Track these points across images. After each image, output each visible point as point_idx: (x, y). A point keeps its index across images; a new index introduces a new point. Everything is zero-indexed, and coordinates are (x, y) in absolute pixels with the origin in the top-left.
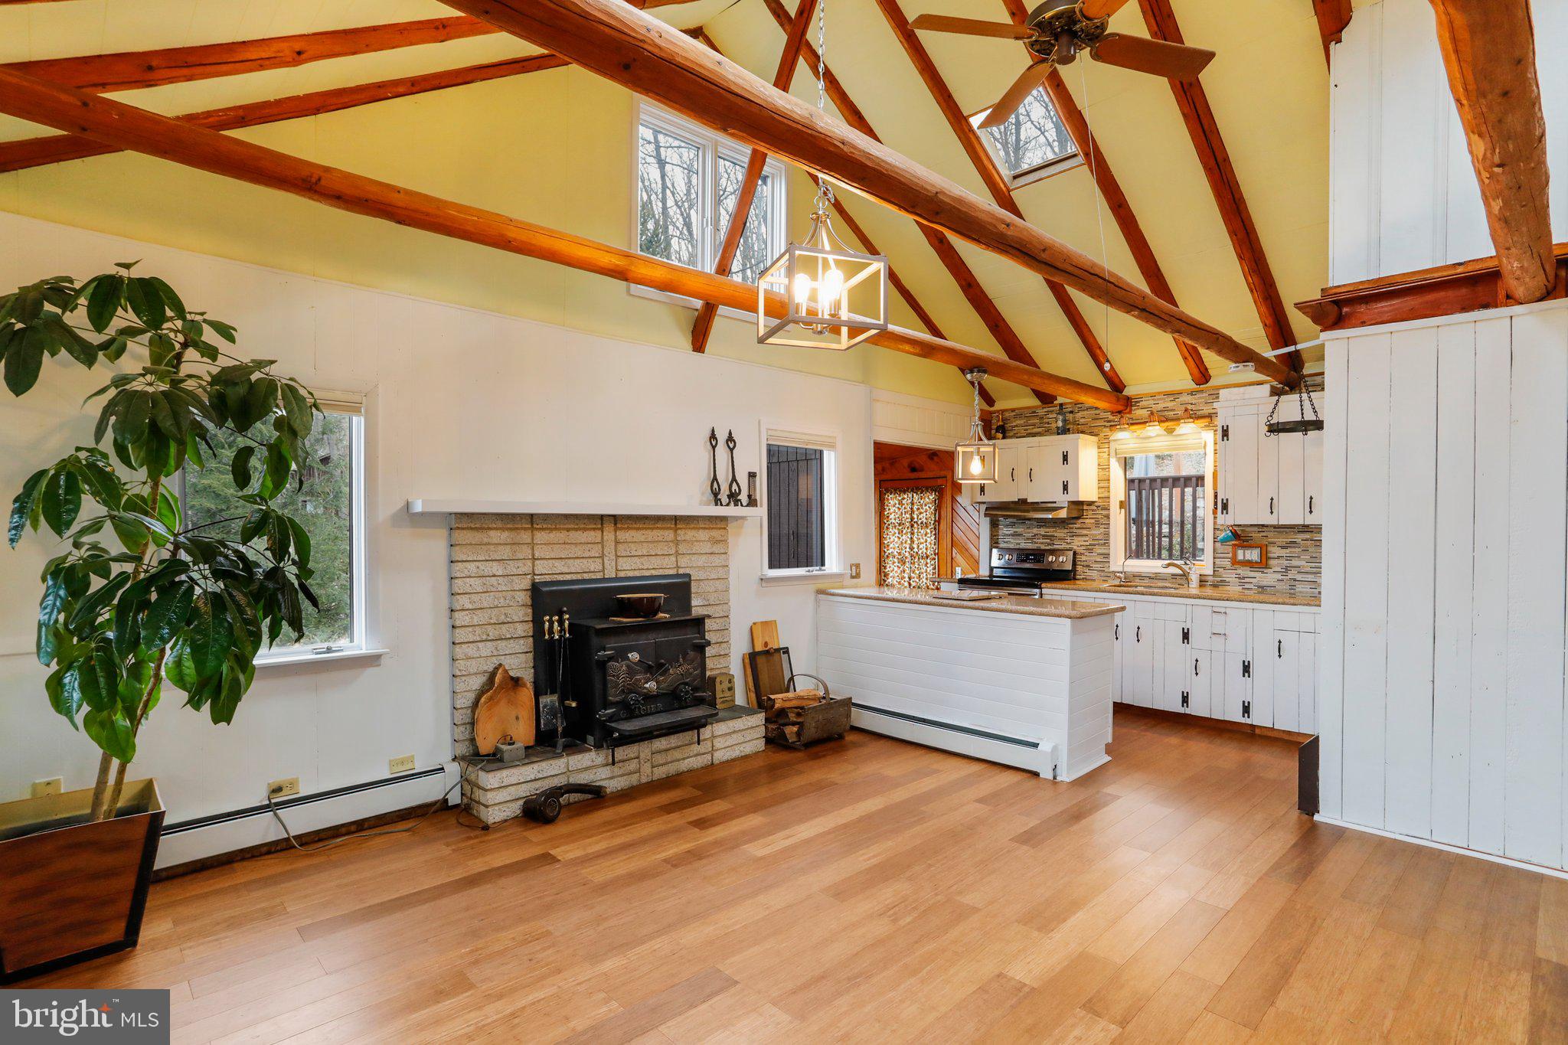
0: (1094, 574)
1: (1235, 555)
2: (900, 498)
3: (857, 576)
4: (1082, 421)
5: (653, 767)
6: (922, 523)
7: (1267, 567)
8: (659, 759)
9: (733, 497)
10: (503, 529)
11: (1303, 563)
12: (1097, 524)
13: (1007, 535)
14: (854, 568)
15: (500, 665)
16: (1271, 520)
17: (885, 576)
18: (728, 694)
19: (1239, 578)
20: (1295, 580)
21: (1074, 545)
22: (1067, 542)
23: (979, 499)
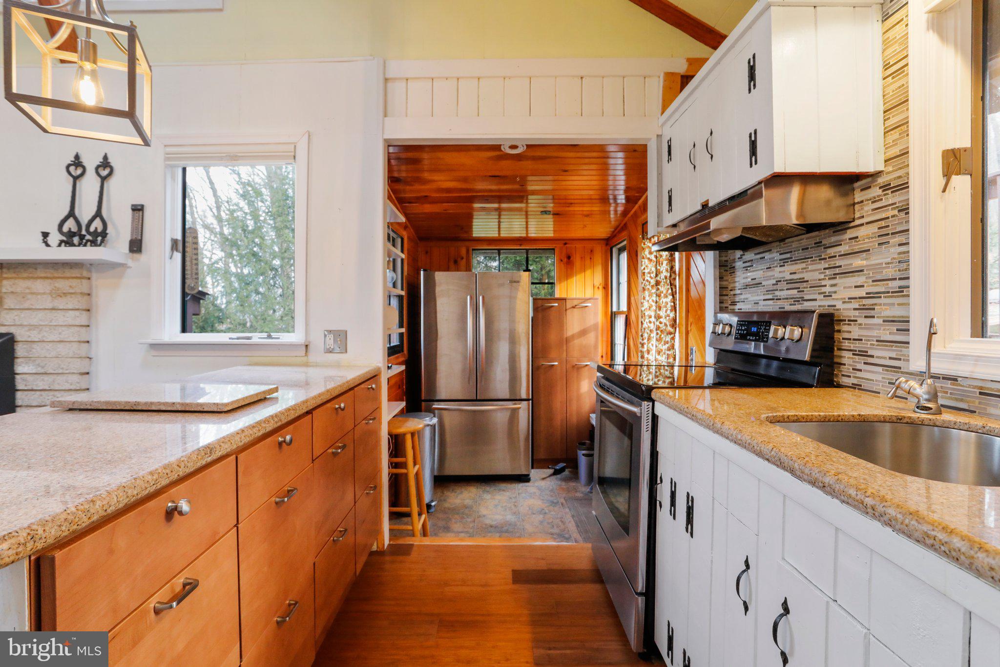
21: (837, 299)
22: (825, 293)
23: (668, 220)
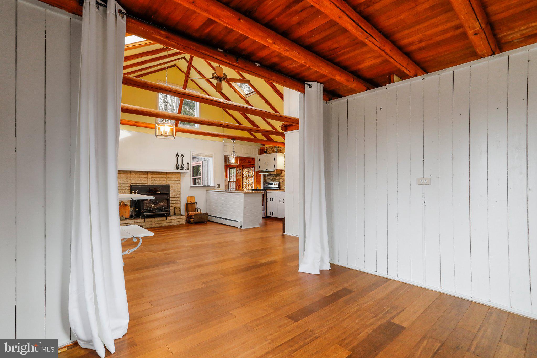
2: (246, 170)
3: (219, 187)
4: (281, 150)
5: (155, 224)
6: (250, 176)
8: (157, 222)
9: (182, 168)
10: (124, 174)
14: (218, 185)
15: (122, 201)
18: (179, 211)
23: (259, 169)
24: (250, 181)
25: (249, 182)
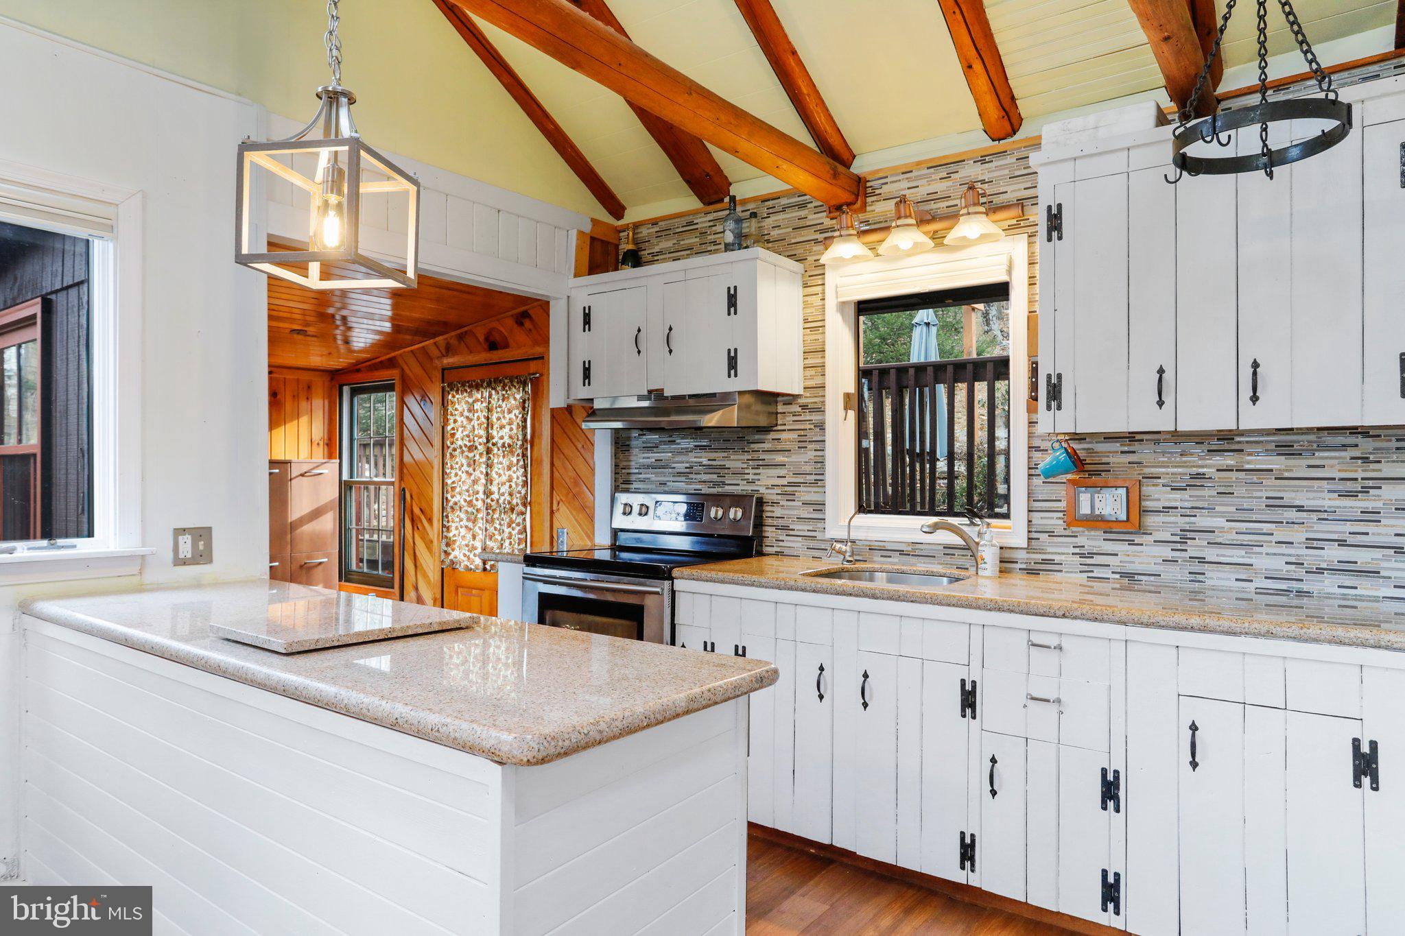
0: (796, 544)
1: (1074, 503)
2: (471, 400)
3: (203, 556)
4: (775, 233)
6: (503, 446)
7: (1141, 530)
11: (1220, 522)
12: (802, 444)
13: (648, 467)
14: (186, 539)
16: (1161, 421)
17: (448, 545)
19: (1082, 556)
20: (1202, 560)
21: (760, 485)
22: (749, 479)
23: (582, 392)
24: (504, 478)
25: (494, 488)
